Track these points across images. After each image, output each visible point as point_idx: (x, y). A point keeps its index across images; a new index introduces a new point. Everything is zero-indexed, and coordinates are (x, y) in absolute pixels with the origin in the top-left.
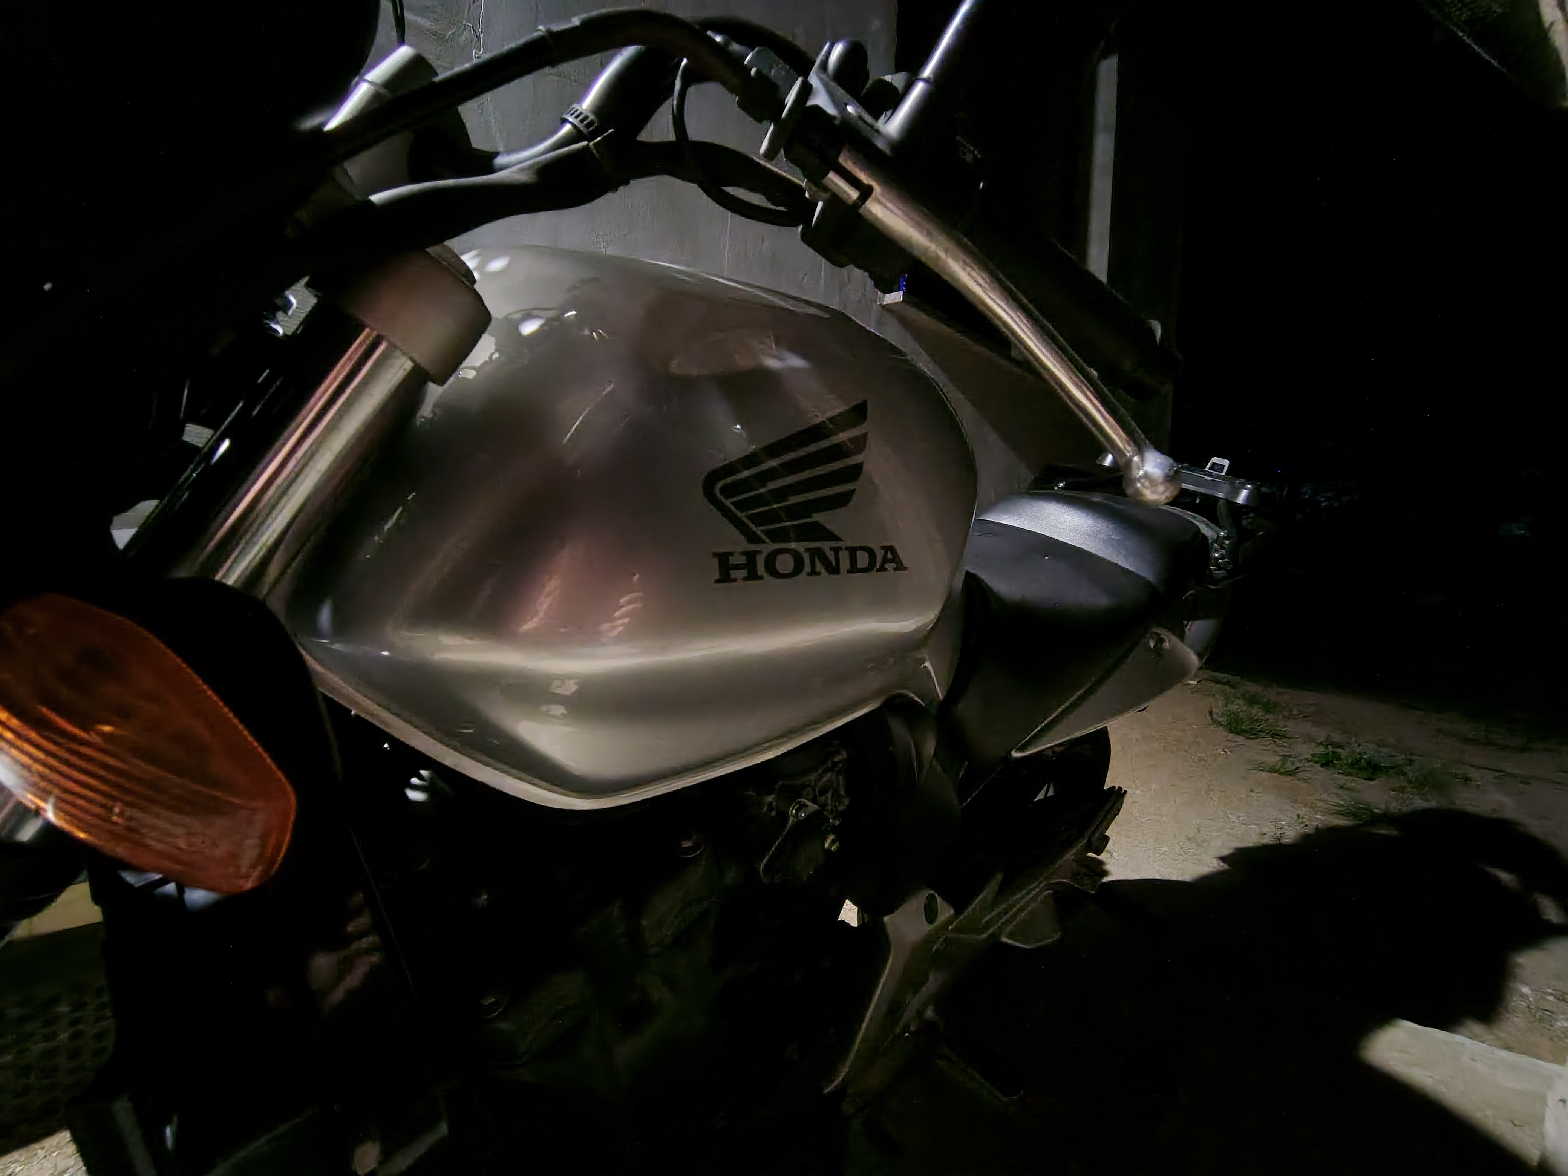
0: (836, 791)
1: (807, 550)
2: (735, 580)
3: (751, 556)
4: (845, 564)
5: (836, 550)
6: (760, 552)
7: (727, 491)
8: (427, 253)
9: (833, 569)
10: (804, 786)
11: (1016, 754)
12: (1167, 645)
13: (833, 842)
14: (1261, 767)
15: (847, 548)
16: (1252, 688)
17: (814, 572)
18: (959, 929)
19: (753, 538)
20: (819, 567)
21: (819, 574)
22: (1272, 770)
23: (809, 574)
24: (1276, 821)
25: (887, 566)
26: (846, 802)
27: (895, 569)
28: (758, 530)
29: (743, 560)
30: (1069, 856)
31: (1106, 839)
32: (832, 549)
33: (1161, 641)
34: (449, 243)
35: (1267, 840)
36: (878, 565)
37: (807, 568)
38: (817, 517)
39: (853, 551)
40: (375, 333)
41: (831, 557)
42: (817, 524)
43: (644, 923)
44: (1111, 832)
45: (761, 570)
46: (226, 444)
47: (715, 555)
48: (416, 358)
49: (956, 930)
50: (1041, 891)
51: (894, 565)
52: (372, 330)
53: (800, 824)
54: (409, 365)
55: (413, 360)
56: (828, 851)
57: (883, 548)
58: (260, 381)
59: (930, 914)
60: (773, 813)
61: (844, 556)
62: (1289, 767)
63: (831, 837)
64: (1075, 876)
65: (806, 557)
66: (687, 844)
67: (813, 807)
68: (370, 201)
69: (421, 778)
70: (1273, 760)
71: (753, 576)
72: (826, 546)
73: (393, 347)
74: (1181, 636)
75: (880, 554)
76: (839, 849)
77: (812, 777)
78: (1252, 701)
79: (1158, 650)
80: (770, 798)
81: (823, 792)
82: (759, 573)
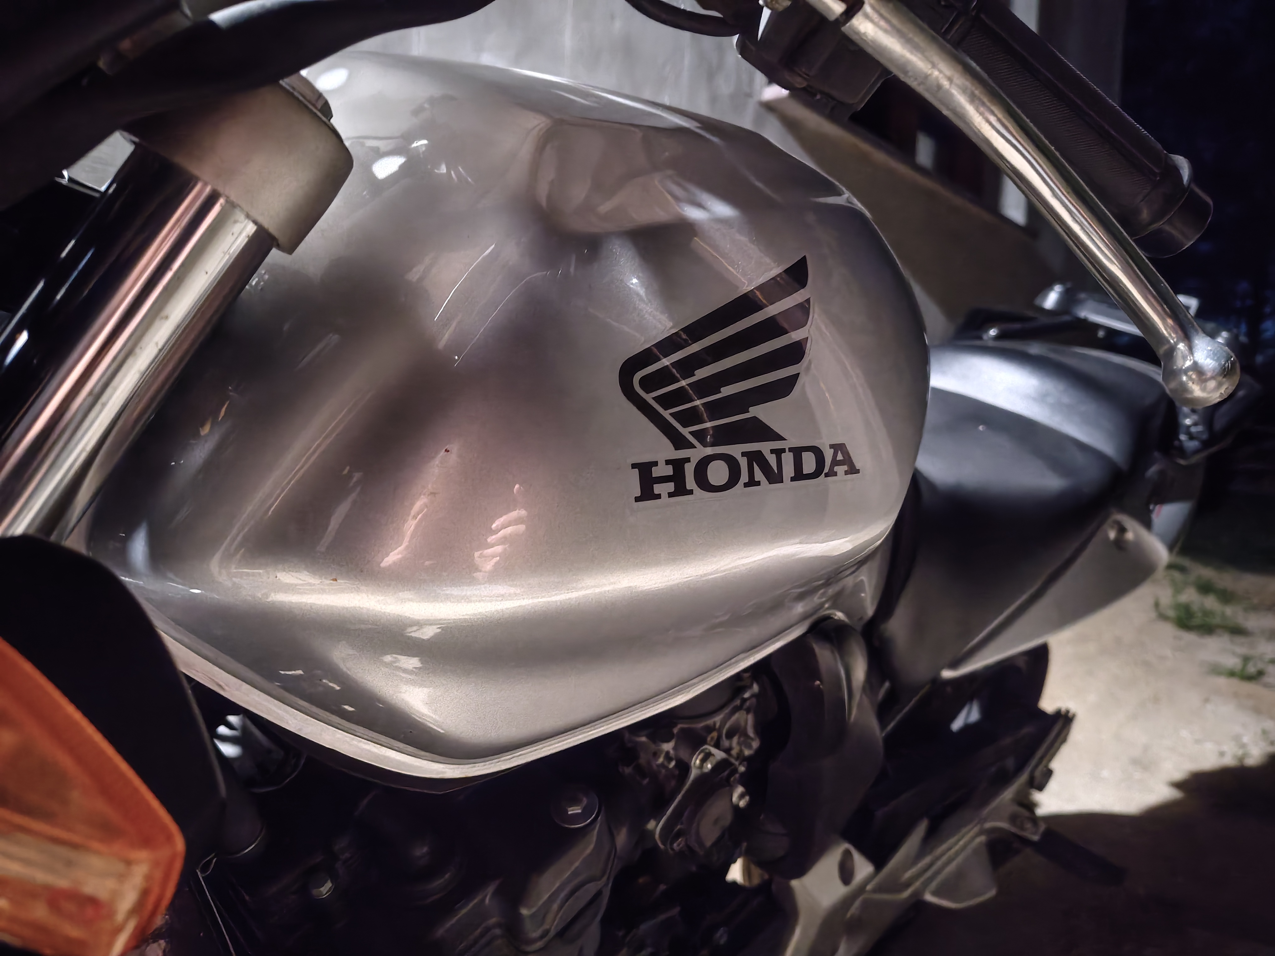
0: (745, 734)
1: (744, 454)
2: (658, 497)
3: (678, 465)
4: (788, 470)
5: (778, 453)
6: (688, 460)
7: (649, 383)
8: (282, 87)
9: (775, 477)
10: (710, 729)
11: (947, 674)
12: (1130, 536)
13: (742, 796)
14: (1216, 670)
15: (791, 450)
16: (1207, 573)
17: (752, 482)
18: (879, 889)
19: (679, 442)
20: (759, 475)
21: (758, 484)
22: (1232, 674)
23: (746, 485)
24: (1237, 738)
25: (836, 469)
26: (755, 744)
27: (847, 473)
28: (685, 432)
29: (669, 471)
30: (1008, 794)
31: (1049, 773)
32: (772, 451)
33: (1122, 530)
34: (304, 73)
35: (1229, 761)
36: (826, 470)
37: (744, 478)
38: (757, 411)
39: (798, 452)
40: (208, 189)
41: (772, 460)
42: (755, 419)
43: (525, 912)
44: (1055, 765)
45: (690, 483)
46: (24, 337)
47: (634, 466)
48: (261, 220)
49: (876, 890)
50: (973, 838)
51: (845, 468)
52: (206, 184)
53: (703, 778)
54: (251, 229)
55: (255, 222)
56: (736, 808)
57: (832, 446)
58: (64, 254)
59: (846, 874)
60: (673, 764)
61: (788, 459)
62: (1252, 669)
63: (740, 790)
64: (1013, 819)
65: (743, 463)
66: (575, 810)
67: (719, 755)
68: (212, 24)
69: (230, 726)
70: (1232, 662)
71: (681, 490)
72: (765, 447)
73: (231, 206)
74: (1148, 524)
75: (828, 455)
76: (749, 805)
77: (717, 719)
78: (1205, 588)
79: (1120, 544)
80: (668, 747)
81: (730, 735)
82: (688, 488)
